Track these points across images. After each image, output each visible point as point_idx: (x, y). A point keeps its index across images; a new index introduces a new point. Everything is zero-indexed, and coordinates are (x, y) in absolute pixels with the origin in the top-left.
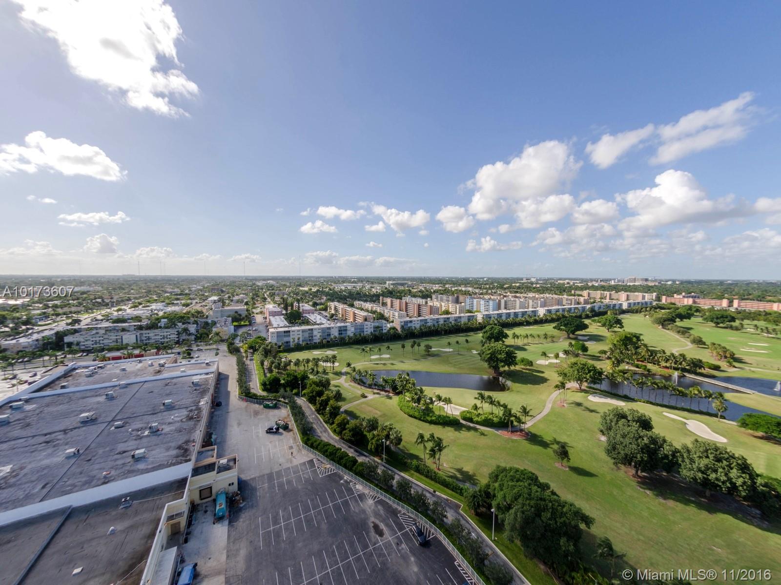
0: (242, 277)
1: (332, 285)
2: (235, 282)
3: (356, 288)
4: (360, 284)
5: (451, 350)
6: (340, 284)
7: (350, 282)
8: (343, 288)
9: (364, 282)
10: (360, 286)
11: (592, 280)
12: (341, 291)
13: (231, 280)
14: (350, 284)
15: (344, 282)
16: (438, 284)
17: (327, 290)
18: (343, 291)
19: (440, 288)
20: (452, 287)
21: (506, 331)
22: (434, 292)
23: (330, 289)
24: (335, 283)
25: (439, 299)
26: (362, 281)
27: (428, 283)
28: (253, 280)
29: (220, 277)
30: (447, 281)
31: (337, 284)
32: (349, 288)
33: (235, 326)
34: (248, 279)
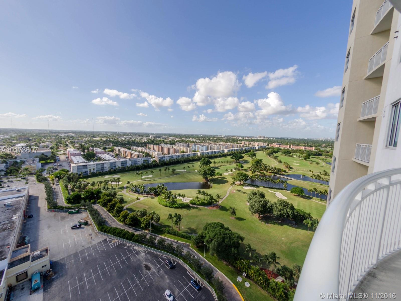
0: (47, 130)
1: (116, 137)
2: (40, 134)
3: (132, 139)
4: (134, 137)
5: (185, 171)
6: (121, 136)
7: (128, 135)
8: (124, 139)
9: (137, 136)
10: (134, 138)
11: (245, 137)
12: (122, 140)
13: (37, 132)
14: (128, 137)
15: (124, 135)
16: (179, 137)
17: (113, 140)
18: (124, 141)
19: (180, 140)
20: (185, 139)
21: (211, 160)
22: (177, 141)
23: (115, 139)
24: (118, 136)
25: (179, 145)
26: (135, 135)
27: (174, 137)
28: (57, 132)
29: (26, 130)
30: (183, 136)
31: (120, 136)
32: (127, 139)
33: (42, 163)
34: (51, 132)
